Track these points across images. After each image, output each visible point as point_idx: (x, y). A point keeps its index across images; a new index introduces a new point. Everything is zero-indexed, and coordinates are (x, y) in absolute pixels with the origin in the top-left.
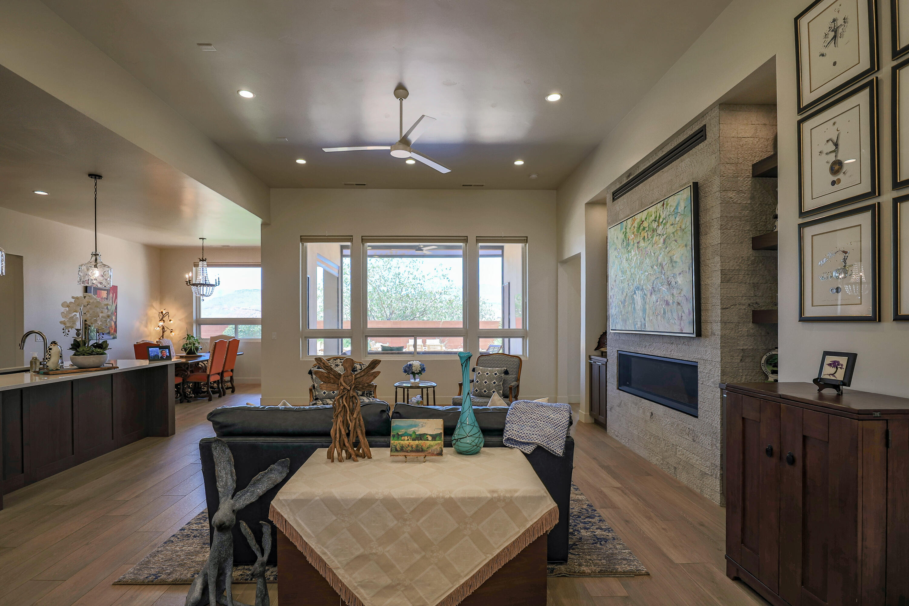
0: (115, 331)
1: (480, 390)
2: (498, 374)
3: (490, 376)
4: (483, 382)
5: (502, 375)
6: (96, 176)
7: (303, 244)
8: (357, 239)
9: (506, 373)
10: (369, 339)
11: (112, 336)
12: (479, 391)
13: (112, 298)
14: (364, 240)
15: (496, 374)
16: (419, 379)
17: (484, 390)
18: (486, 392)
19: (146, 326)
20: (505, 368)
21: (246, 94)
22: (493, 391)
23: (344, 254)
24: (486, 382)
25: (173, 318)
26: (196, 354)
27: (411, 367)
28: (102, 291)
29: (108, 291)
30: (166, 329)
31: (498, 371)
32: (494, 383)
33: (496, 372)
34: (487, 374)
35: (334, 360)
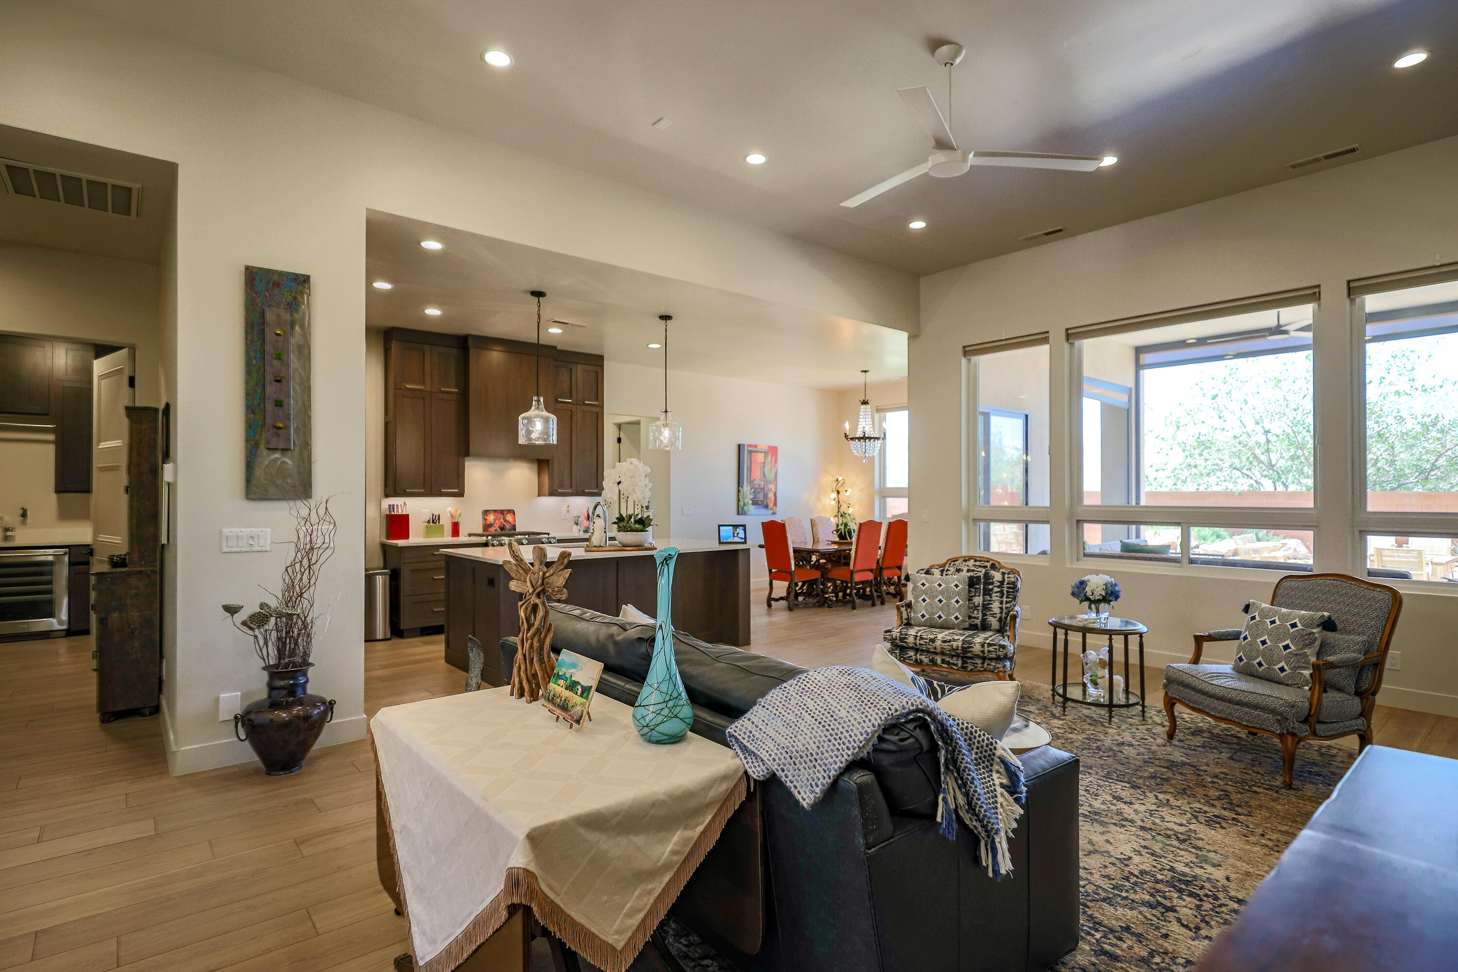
0: (775, 504)
1: (1250, 659)
2: (1300, 626)
3: (1276, 628)
4: (1259, 640)
5: (1314, 631)
6: (666, 318)
7: (969, 360)
8: (1058, 336)
9: (1328, 625)
10: (1086, 526)
11: (771, 512)
12: (1245, 661)
13: (771, 462)
14: (1071, 335)
15: (1294, 625)
16: (1108, 614)
17: (1258, 661)
18: (1263, 668)
19: (818, 499)
20: (1326, 614)
21: (756, 159)
22: (1280, 666)
23: (1141, 363)
24: (1264, 642)
25: (851, 487)
26: (847, 539)
27: (1084, 586)
28: (759, 454)
29: (766, 454)
30: (841, 503)
31: (1301, 618)
32: (1286, 647)
33: (1297, 620)
34: (1273, 622)
35: (964, 561)
